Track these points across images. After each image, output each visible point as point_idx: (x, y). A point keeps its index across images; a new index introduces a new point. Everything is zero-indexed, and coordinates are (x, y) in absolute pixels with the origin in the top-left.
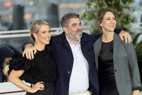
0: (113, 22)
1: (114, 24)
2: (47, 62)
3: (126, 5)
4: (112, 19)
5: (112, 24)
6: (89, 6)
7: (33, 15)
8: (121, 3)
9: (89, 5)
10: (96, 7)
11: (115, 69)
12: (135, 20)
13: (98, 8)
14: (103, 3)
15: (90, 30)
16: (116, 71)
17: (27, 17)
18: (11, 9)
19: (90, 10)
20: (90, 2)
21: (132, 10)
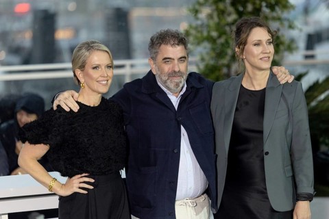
0: (268, 51)
1: (270, 55)
2: (101, 132)
3: (274, 14)
4: (264, 43)
5: (266, 55)
6: (195, 15)
7: (77, 31)
8: (266, 10)
9: (196, 12)
10: (210, 16)
11: (266, 149)
12: (294, 46)
13: (216, 19)
14: (225, 7)
15: (197, 66)
16: (267, 153)
17: (63, 35)
18: (29, 19)
19: (199, 22)
20: (197, 7)
21: (286, 24)
